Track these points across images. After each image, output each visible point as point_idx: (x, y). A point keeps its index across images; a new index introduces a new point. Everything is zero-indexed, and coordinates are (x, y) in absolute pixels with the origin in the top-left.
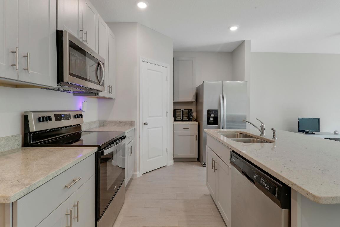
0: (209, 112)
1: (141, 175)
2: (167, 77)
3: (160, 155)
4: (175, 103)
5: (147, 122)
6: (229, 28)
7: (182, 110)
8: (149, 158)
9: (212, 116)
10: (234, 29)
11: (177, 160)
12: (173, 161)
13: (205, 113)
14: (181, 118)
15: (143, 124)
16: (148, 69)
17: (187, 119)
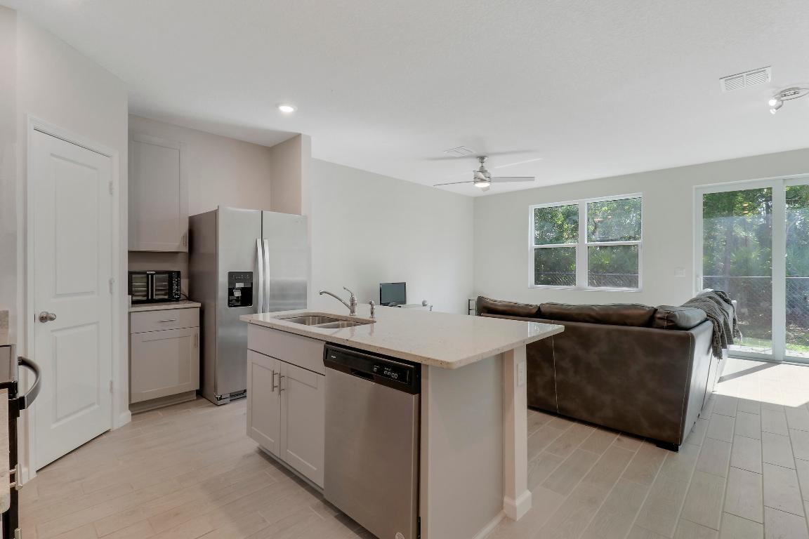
0: (233, 277)
1: (33, 475)
2: (111, 184)
3: (93, 404)
4: (133, 255)
5: (50, 311)
6: (277, 106)
7: (152, 275)
8: (58, 420)
9: (239, 285)
10: (286, 109)
11: (139, 408)
12: (129, 413)
13: (223, 280)
14: (147, 295)
15: (37, 320)
16: (52, 155)
17: (166, 297)
